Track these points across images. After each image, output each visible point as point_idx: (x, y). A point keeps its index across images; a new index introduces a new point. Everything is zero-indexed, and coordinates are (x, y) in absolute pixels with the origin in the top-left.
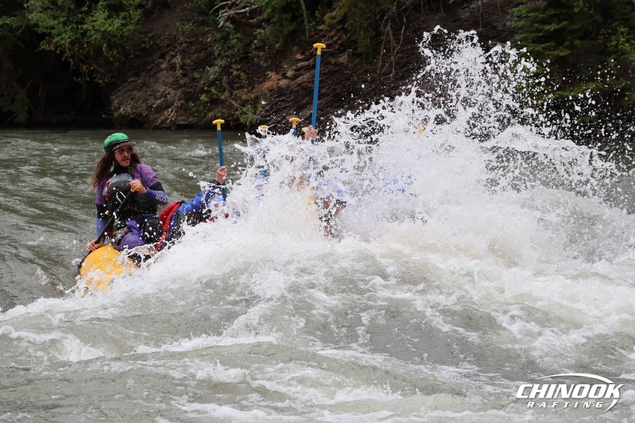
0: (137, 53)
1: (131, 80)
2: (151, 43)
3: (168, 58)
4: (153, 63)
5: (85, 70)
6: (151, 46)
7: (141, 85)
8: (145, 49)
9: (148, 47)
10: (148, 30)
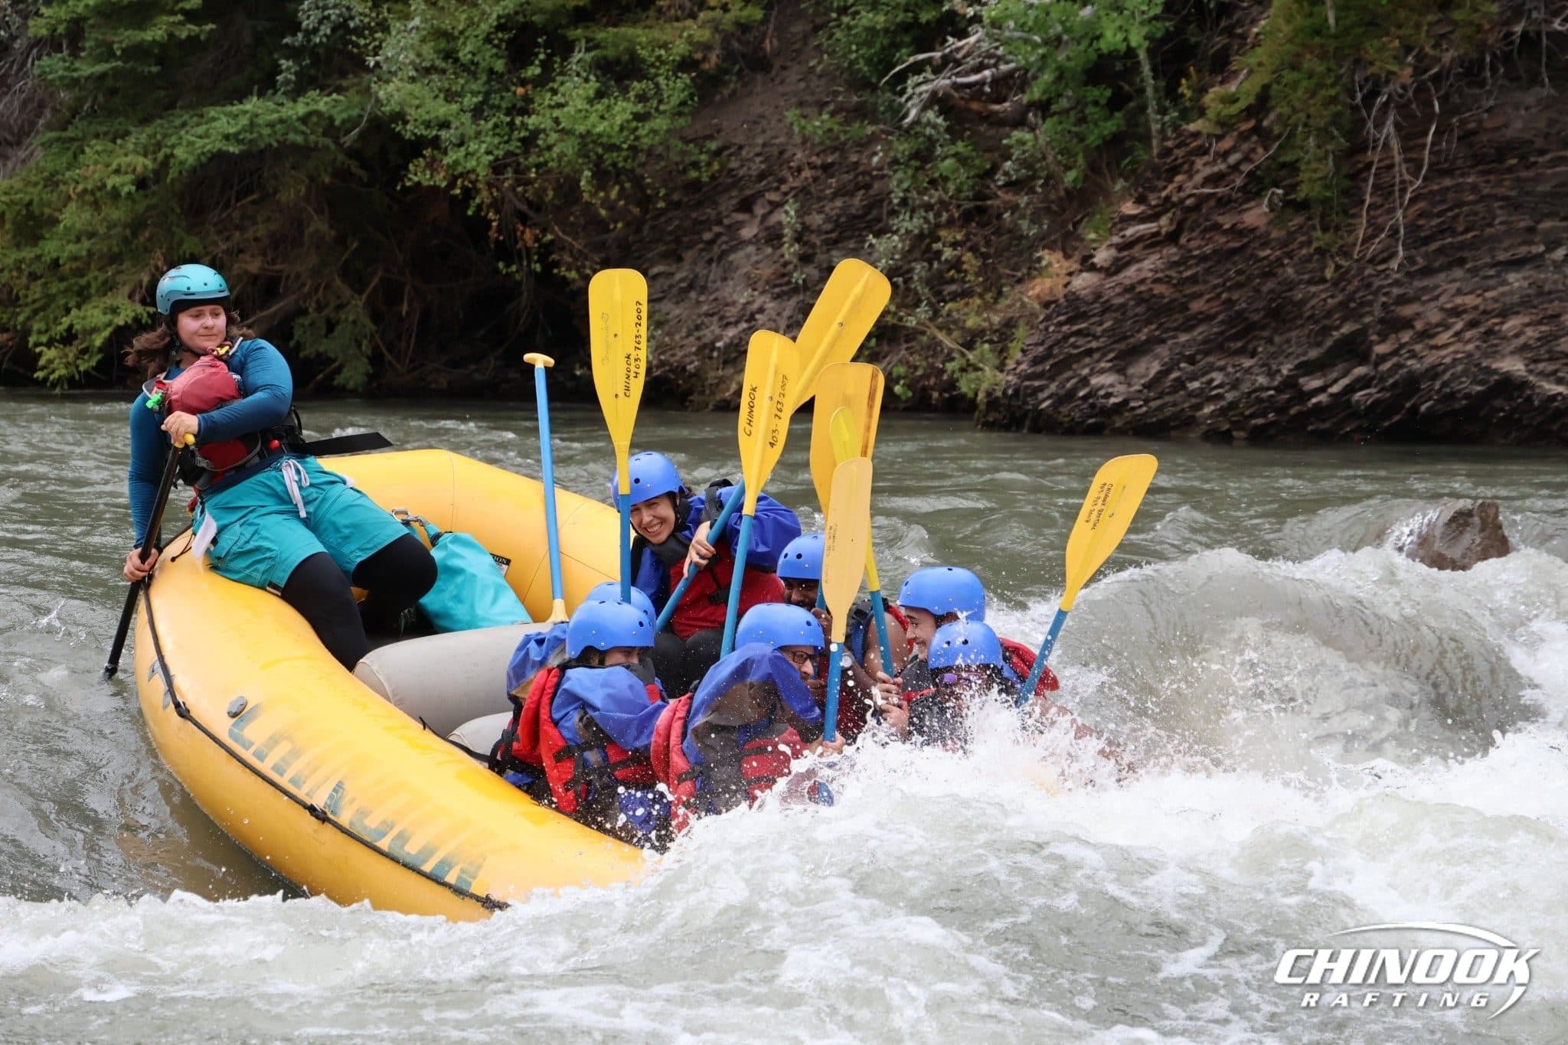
0: (675, 197)
1: (655, 270)
2: (716, 166)
3: (759, 210)
4: (719, 223)
5: (530, 243)
6: (713, 177)
7: (684, 285)
8: (695, 185)
9: (705, 178)
10: (708, 132)
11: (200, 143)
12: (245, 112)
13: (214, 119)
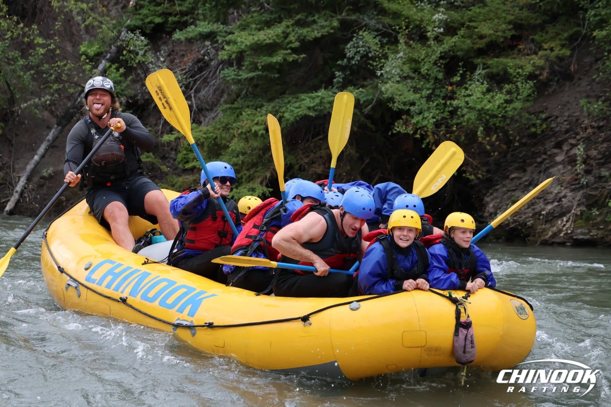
0: (524, 141)
1: (513, 176)
2: (544, 126)
3: (565, 148)
4: (545, 153)
6: (543, 131)
7: (527, 183)
8: (534, 135)
9: (539, 132)
10: (541, 109)
11: (296, 111)
12: (318, 96)
13: (304, 100)
